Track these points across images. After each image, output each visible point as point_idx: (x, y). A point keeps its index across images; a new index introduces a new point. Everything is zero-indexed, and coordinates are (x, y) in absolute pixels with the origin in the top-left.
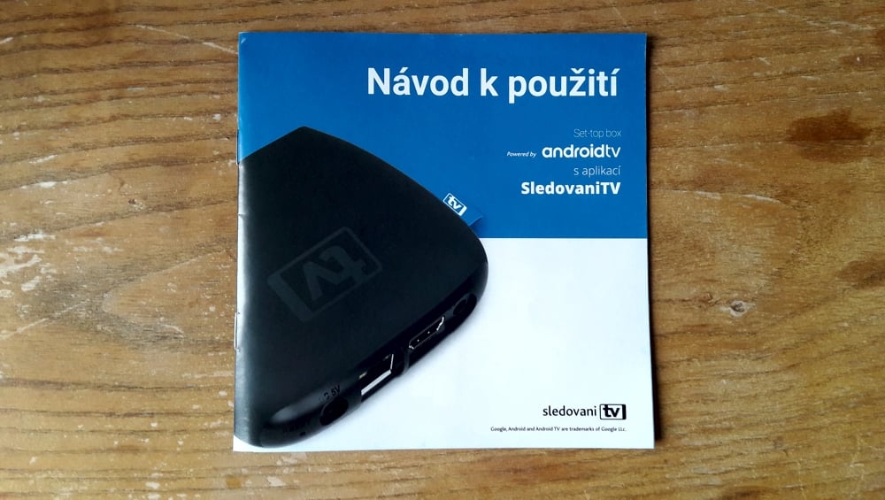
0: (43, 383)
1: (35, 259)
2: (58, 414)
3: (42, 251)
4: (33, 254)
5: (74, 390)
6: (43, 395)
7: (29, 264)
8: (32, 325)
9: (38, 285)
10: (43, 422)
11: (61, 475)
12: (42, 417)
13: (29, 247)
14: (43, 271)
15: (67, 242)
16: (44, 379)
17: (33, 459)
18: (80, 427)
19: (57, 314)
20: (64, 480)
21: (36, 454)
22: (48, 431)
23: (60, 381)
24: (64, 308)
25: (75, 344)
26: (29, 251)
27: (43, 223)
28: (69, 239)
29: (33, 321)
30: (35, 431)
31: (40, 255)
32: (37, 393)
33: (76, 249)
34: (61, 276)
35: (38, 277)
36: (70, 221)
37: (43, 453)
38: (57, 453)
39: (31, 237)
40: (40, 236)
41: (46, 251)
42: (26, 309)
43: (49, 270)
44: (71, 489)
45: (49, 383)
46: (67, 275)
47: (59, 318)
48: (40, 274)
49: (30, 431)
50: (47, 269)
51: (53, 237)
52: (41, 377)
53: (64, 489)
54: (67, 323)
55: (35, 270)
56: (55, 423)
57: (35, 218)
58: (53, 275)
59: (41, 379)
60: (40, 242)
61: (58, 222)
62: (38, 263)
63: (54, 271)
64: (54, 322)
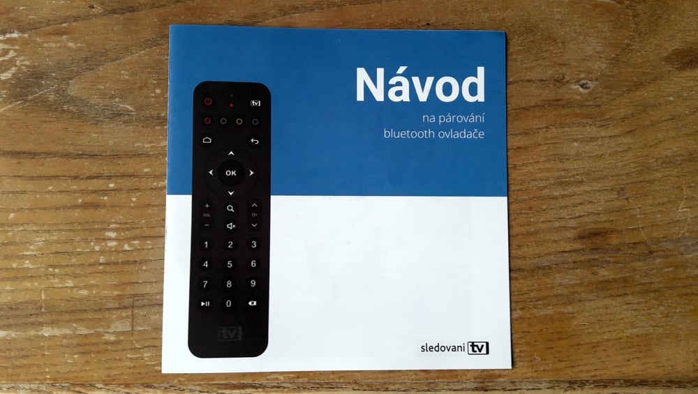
0: (18, 153)
1: (12, 54)
2: (32, 178)
3: (17, 47)
4: (9, 50)
5: (45, 158)
6: (19, 163)
7: (6, 58)
8: (10, 106)
9: (14, 74)
10: (19, 185)
11: (35, 228)
12: (19, 181)
13: (6, 44)
14: (18, 63)
15: (38, 39)
16: (20, 150)
17: (12, 215)
18: (50, 188)
19: (30, 98)
20: (37, 231)
21: (14, 211)
22: (24, 192)
23: (33, 151)
24: (36, 93)
25: (46, 122)
26: (6, 47)
27: (17, 24)
28: (40, 37)
29: (10, 104)
30: (13, 192)
31: (15, 50)
32: (14, 161)
33: (45, 45)
34: (34, 67)
35: (14, 68)
36: (39, 22)
37: (20, 210)
38: (31, 209)
39: (8, 36)
40: (15, 35)
41: (20, 47)
42: (5, 94)
43: (23, 62)
44: (43, 239)
45: (24, 153)
46: (39, 66)
47: (31, 100)
48: (16, 66)
49: (9, 192)
50: (21, 61)
51: (26, 35)
52: (17, 149)
53: (38, 239)
54: (39, 104)
55: (11, 62)
56: (30, 186)
57: (12, 20)
58: (27, 66)
59: (17, 150)
60: (15, 39)
61: (30, 24)
62: (14, 57)
63: (27, 63)
64: (28, 104)
